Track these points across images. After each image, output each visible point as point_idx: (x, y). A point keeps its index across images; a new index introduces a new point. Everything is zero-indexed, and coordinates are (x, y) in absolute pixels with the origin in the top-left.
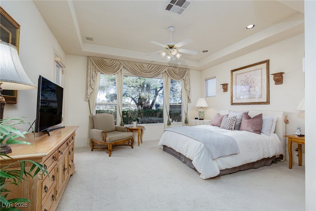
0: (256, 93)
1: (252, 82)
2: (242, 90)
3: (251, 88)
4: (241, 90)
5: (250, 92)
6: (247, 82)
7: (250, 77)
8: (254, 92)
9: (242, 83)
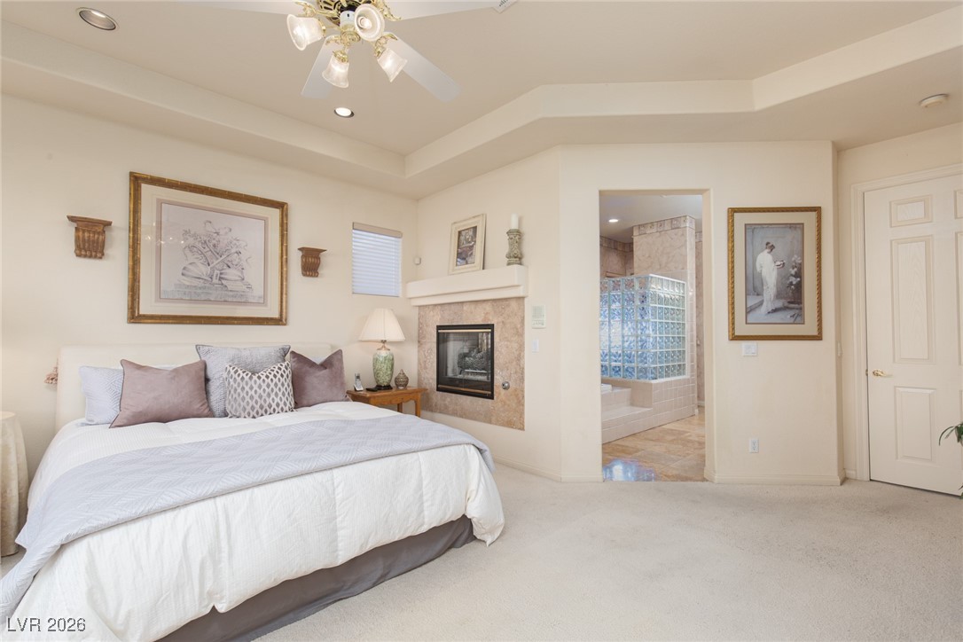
0: (248, 290)
1: (233, 251)
2: (190, 267)
3: (228, 271)
4: (184, 268)
5: (223, 282)
6: (214, 246)
7: (226, 233)
8: (239, 283)
9: (191, 241)
